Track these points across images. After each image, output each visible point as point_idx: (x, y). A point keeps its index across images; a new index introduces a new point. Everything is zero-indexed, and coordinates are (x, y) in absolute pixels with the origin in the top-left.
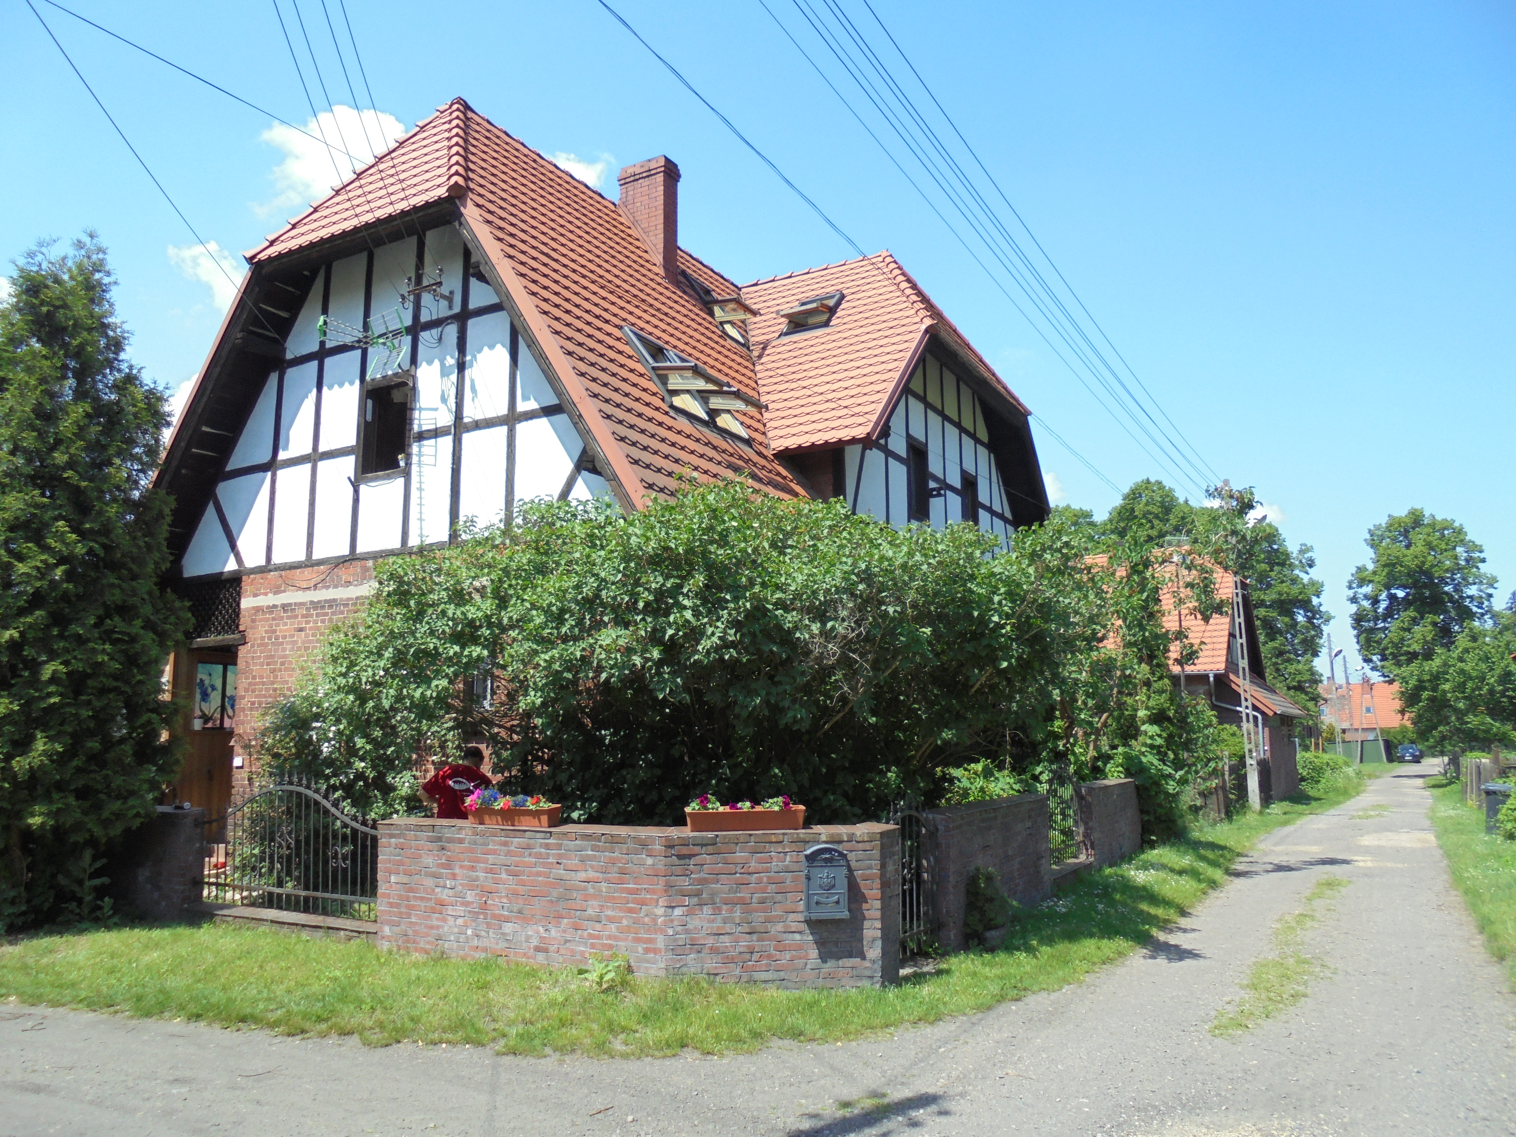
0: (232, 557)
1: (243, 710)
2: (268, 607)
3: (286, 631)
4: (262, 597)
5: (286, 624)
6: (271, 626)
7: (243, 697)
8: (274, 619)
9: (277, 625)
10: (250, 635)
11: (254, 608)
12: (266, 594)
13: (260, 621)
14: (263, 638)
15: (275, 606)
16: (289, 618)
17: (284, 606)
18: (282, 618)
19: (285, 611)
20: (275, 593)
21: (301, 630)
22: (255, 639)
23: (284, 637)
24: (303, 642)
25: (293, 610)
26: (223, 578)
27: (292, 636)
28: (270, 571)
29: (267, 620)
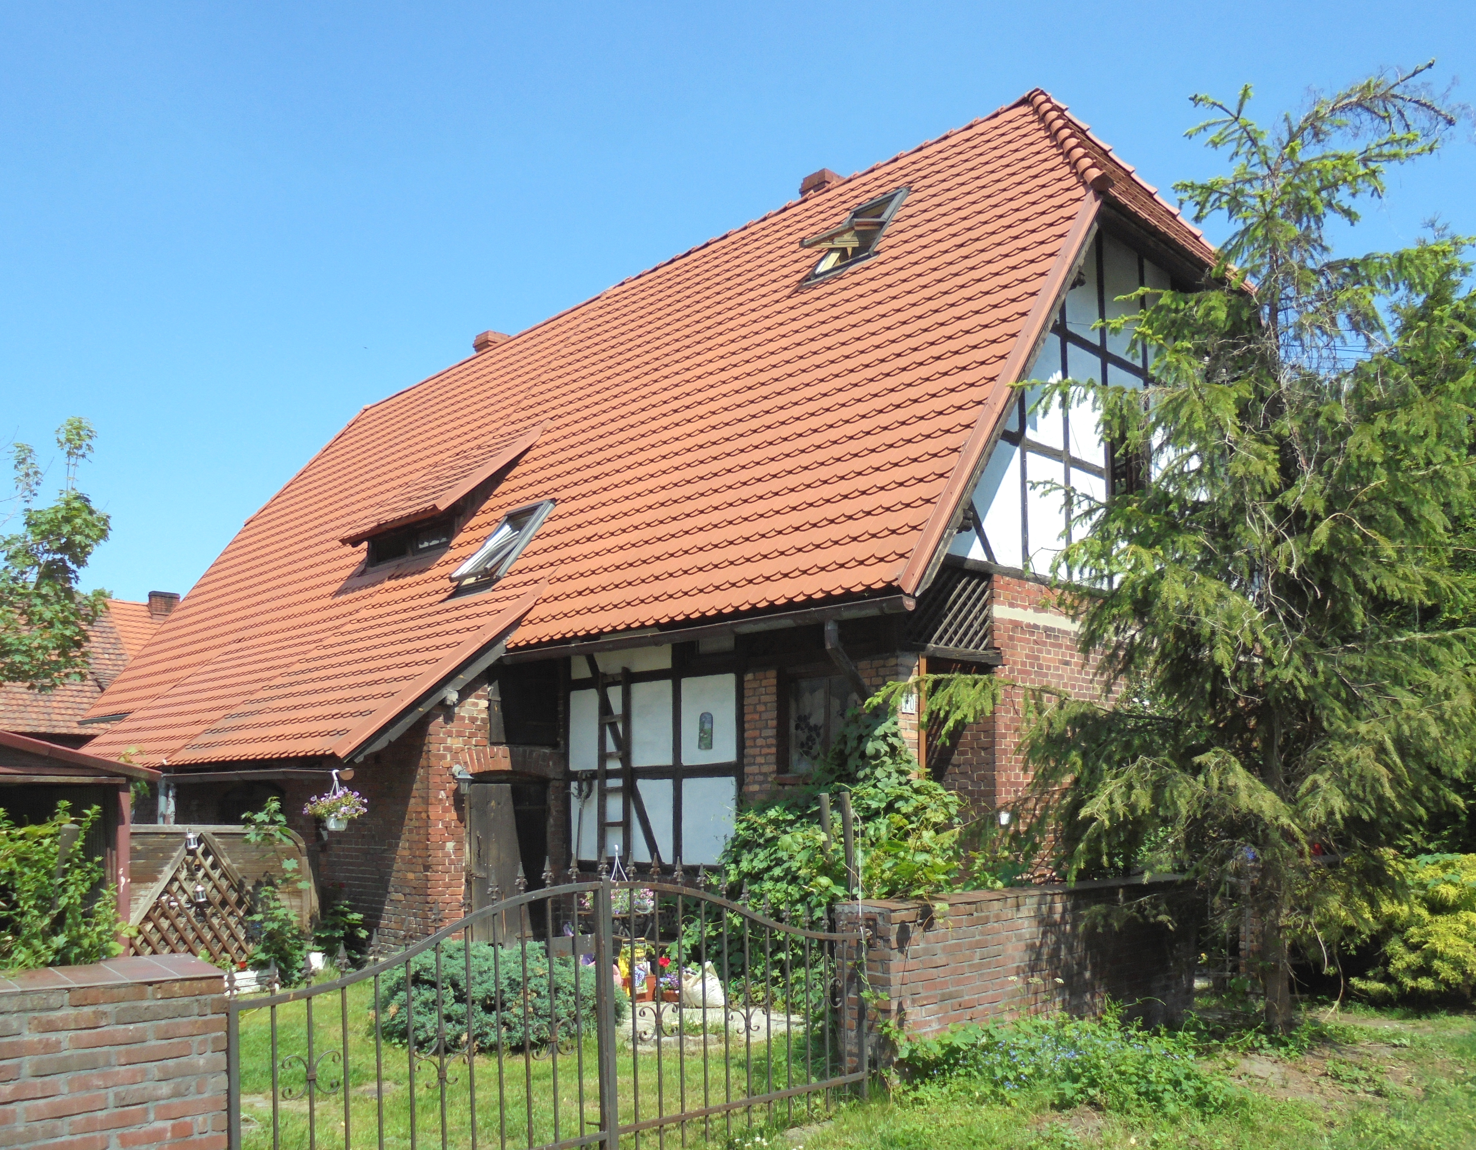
0: (977, 541)
1: (1005, 752)
2: (1029, 625)
3: (1050, 660)
4: (1019, 610)
5: (1049, 653)
6: (1032, 650)
7: (1004, 736)
8: (1036, 642)
9: (1040, 651)
10: (1007, 654)
11: (1011, 621)
12: (1025, 608)
13: (1020, 640)
14: (1024, 664)
15: (1036, 627)
16: (1053, 645)
17: (1047, 629)
18: (1044, 644)
19: (1048, 636)
20: (1036, 610)
21: (1067, 663)
22: (1015, 663)
23: (1049, 668)
24: (1070, 679)
25: (1056, 637)
26: (967, 566)
27: (1057, 668)
28: (1028, 580)
29: (1028, 641)
